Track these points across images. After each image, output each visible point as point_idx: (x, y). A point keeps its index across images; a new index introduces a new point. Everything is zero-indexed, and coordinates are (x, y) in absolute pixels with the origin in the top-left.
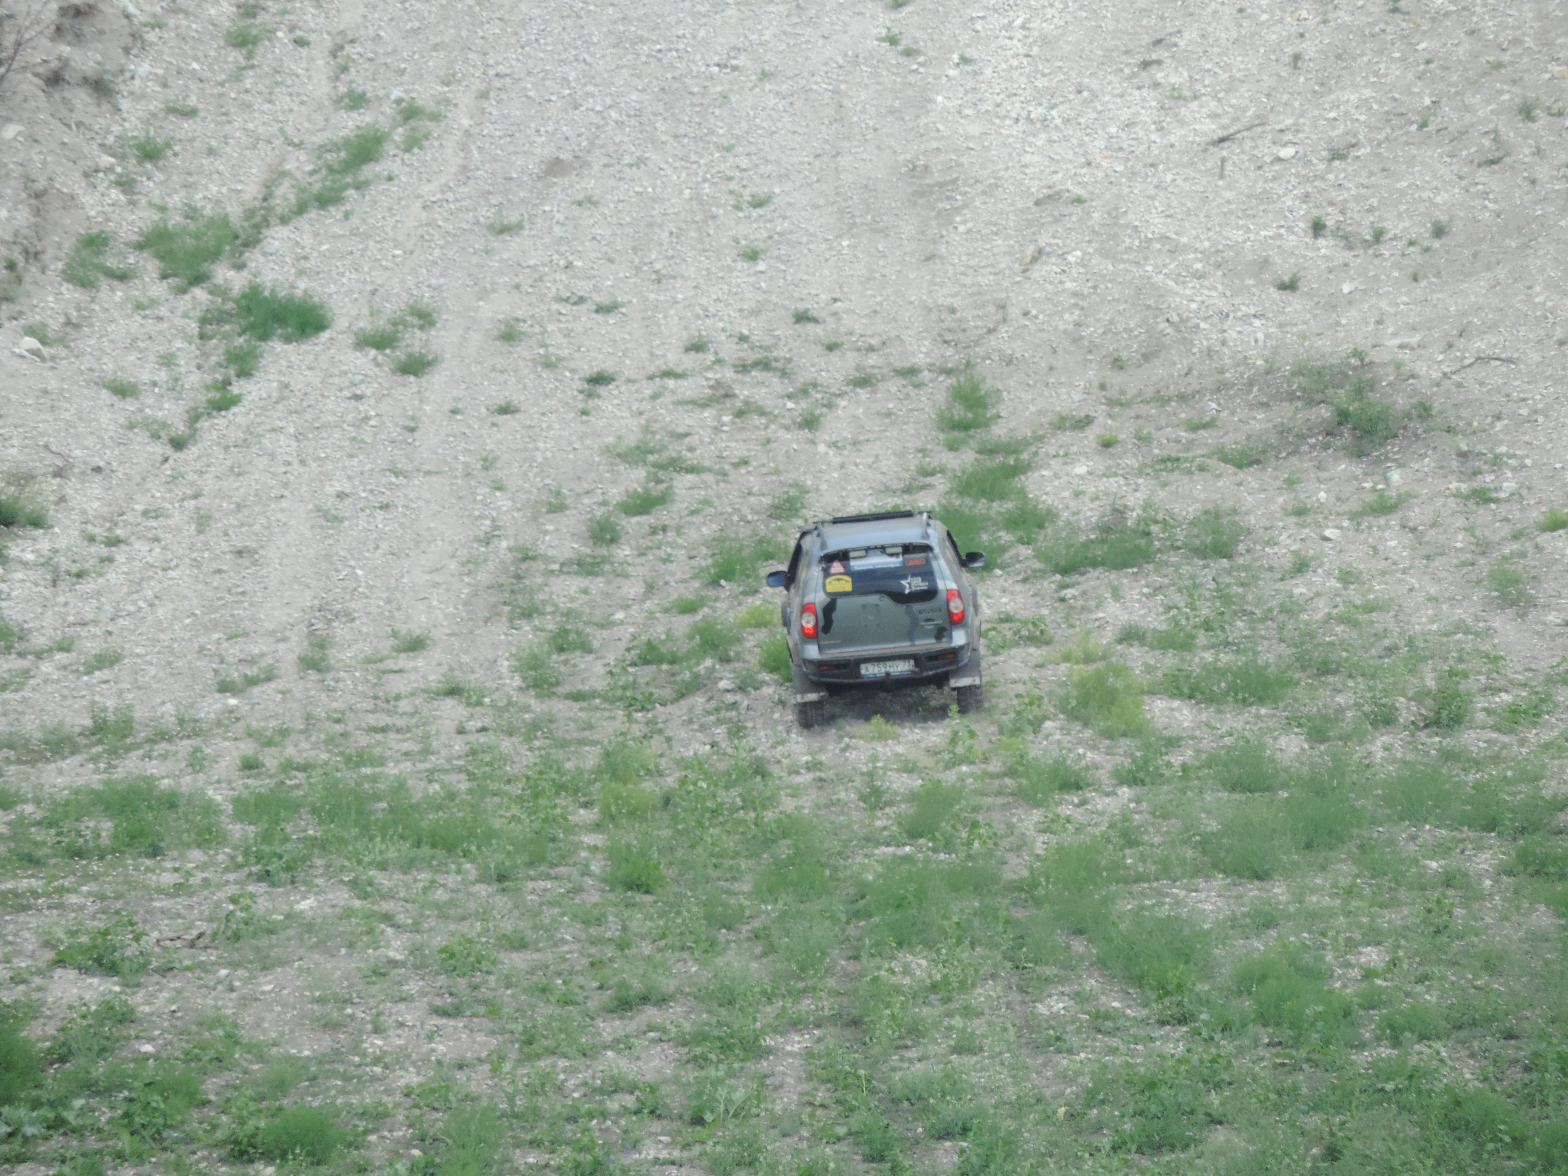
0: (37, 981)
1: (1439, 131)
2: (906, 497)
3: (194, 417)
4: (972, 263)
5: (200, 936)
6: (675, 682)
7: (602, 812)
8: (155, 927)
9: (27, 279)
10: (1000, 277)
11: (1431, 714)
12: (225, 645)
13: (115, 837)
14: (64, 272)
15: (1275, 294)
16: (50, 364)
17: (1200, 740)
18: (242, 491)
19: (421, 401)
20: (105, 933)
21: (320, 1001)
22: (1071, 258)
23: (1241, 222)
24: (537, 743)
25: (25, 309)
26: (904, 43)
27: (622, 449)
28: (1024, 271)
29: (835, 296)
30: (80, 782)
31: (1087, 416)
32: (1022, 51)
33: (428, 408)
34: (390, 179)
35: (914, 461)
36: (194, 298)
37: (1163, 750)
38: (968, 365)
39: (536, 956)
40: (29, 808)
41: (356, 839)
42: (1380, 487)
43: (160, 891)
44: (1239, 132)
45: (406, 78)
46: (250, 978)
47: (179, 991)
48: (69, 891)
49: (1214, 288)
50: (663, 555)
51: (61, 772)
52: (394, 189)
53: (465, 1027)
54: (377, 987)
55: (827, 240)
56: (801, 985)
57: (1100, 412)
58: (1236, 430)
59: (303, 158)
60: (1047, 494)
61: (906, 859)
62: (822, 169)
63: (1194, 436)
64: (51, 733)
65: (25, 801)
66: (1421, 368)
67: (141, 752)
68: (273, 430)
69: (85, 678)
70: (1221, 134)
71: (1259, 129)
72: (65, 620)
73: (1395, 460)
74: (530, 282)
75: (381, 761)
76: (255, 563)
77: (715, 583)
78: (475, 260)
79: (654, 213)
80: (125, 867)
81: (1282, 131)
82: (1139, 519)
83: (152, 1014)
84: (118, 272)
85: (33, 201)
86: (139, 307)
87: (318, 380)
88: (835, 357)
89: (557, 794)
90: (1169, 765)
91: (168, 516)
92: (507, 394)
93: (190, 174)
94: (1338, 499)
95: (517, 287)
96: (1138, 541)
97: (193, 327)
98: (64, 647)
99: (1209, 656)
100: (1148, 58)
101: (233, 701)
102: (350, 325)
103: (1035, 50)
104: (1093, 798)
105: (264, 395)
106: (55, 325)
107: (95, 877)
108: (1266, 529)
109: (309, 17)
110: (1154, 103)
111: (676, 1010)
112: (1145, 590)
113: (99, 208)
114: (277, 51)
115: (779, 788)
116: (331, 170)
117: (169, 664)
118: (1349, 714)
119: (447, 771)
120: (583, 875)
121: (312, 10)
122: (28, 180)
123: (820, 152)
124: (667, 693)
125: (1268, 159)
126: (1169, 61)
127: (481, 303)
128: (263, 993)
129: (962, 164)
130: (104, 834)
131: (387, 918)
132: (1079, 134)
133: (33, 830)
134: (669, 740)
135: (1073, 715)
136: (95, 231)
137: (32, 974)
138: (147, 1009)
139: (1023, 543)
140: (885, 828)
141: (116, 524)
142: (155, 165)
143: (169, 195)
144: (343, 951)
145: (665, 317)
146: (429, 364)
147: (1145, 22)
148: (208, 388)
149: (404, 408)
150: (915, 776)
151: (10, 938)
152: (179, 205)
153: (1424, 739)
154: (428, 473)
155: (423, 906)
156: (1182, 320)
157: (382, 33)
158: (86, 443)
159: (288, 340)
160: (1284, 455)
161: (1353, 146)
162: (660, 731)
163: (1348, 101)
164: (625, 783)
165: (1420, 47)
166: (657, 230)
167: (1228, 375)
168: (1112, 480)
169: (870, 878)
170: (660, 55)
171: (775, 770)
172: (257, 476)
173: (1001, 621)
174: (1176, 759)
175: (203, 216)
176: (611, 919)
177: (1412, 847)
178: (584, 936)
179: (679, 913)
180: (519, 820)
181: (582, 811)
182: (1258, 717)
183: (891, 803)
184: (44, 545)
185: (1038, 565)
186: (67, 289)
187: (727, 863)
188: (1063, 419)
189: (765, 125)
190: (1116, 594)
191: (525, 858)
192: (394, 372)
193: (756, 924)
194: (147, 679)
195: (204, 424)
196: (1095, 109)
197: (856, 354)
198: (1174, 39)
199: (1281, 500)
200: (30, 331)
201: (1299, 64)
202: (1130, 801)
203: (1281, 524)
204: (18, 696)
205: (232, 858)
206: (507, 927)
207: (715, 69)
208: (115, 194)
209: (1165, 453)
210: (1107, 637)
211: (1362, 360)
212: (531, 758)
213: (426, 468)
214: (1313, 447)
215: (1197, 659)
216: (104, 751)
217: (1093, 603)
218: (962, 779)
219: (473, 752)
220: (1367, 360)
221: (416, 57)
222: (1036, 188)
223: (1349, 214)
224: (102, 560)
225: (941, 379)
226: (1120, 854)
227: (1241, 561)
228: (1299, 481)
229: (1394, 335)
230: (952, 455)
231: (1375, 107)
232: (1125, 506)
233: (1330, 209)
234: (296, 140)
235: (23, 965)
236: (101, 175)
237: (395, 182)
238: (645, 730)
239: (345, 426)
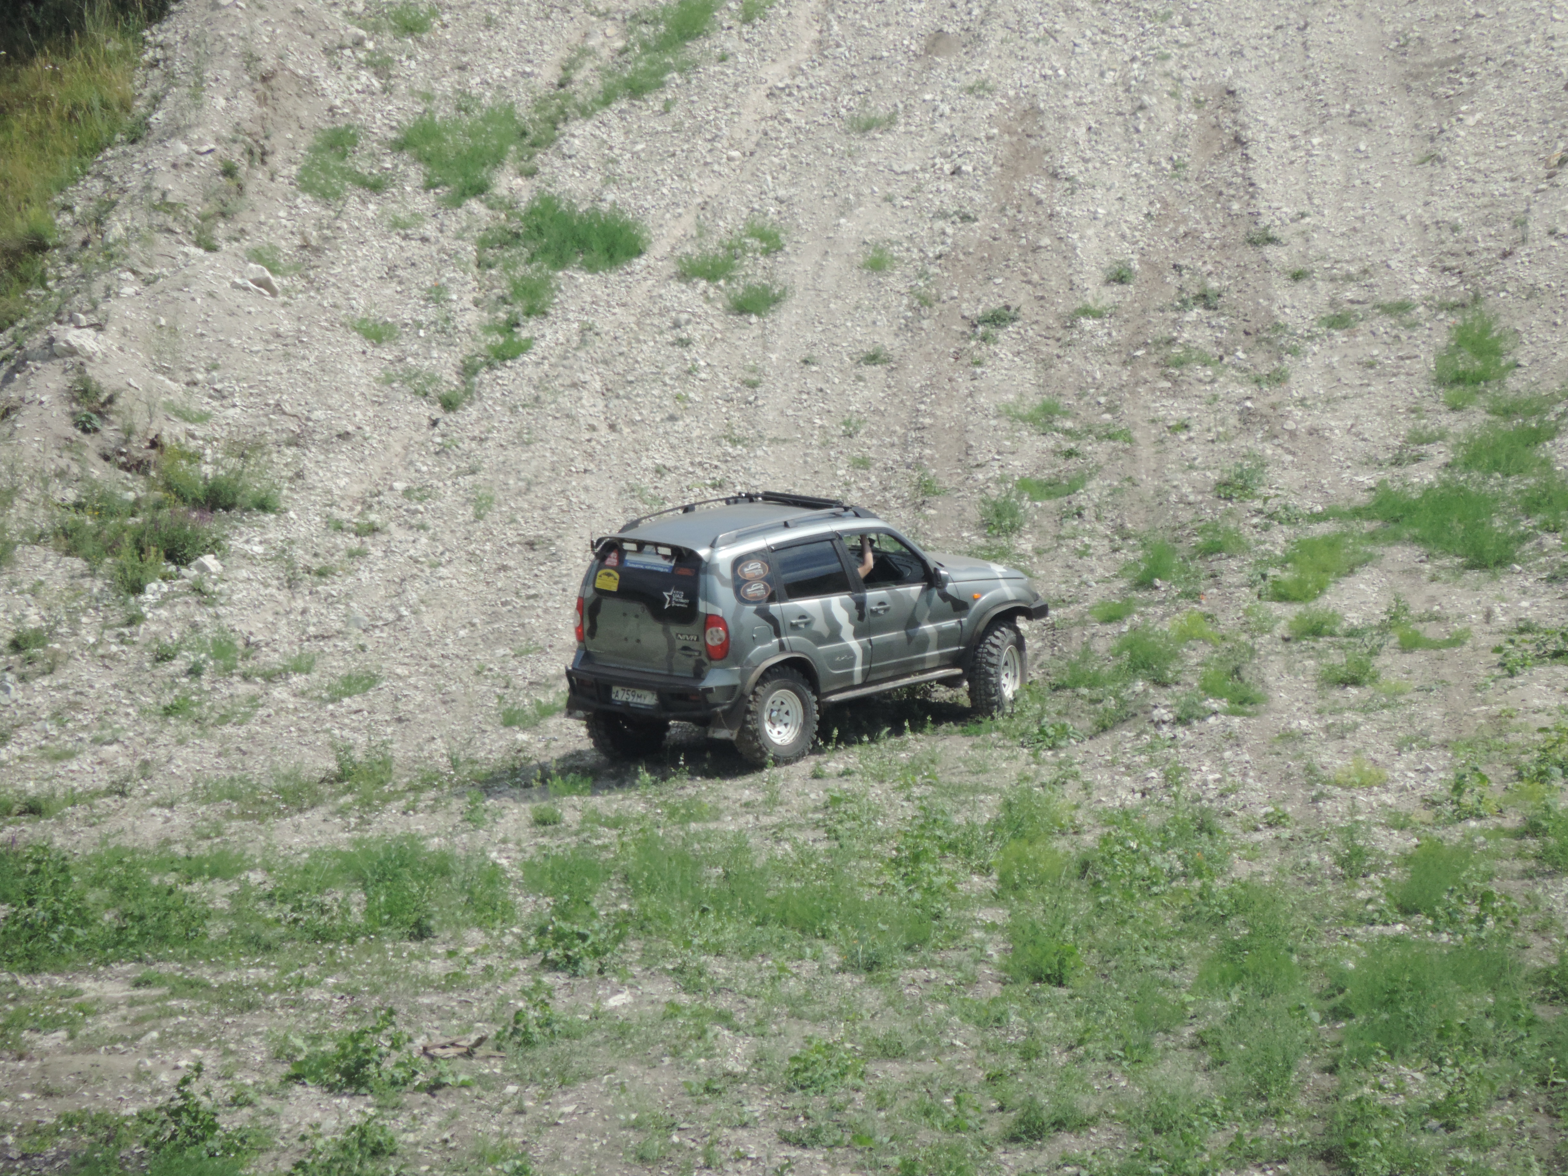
0: (267, 1102)
2: (1395, 470)
3: (468, 370)
4: (1482, 166)
5: (480, 1041)
6: (1096, 712)
7: (1002, 880)
8: (420, 1031)
9: (251, 187)
10: (1518, 183)
12: (513, 663)
13: (369, 913)
14: (299, 178)
16: (282, 298)
18: (534, 463)
19: (765, 348)
20: (355, 1039)
21: (636, 1126)
24: (917, 791)
25: (249, 227)
27: (1023, 410)
28: (1550, 176)
29: (1302, 209)
30: (323, 842)
33: (774, 357)
34: (723, 59)
35: (1405, 425)
36: (469, 213)
38: (1476, 298)
39: (916, 1067)
40: (255, 877)
41: (684, 915)
43: (427, 982)
46: (544, 1096)
47: (454, 1115)
48: (310, 984)
50: (1078, 545)
51: (297, 828)
52: (729, 72)
53: (825, 1160)
54: (711, 1107)
55: (1292, 137)
56: (1262, 1105)
59: (610, 31)
61: (1397, 940)
62: (1285, 45)
64: (287, 778)
65: (252, 868)
67: (403, 803)
68: (574, 385)
69: (330, 707)
72: (304, 632)
74: (905, 192)
75: (716, 814)
76: (554, 557)
77: (1145, 583)
78: (834, 163)
79: (1067, 102)
80: (382, 951)
83: (417, 1144)
84: (370, 179)
85: (259, 86)
86: (396, 224)
87: (633, 319)
88: (1302, 289)
89: (944, 855)
91: (438, 498)
92: (876, 338)
93: (464, 52)
95: (889, 199)
97: (470, 251)
98: (303, 666)
101: (522, 737)
102: (673, 248)
105: (562, 339)
106: (287, 247)
107: (344, 967)
111: (1100, 1136)
113: (346, 96)
115: (1232, 849)
116: (644, 45)
117: (439, 688)
119: (800, 827)
120: (977, 962)
122: (251, 59)
123: (1283, 22)
124: (1087, 723)
127: (842, 221)
128: (562, 1115)
129: (1469, 37)
130: (355, 909)
131: (723, 1018)
133: (262, 904)
134: (1086, 786)
136: (341, 125)
137: (259, 1092)
138: (411, 1138)
139: (1548, 530)
140: (1369, 901)
141: (370, 507)
142: (419, 40)
143: (436, 79)
144: (667, 1060)
145: (1081, 238)
146: (776, 300)
148: (488, 330)
149: (743, 356)
150: (1407, 834)
151: (232, 1046)
152: (450, 92)
154: (775, 440)
155: (771, 1002)
158: (330, 402)
159: (591, 268)
162: (1076, 776)
164: (1031, 842)
166: (1070, 124)
169: (1351, 965)
171: (1227, 826)
172: (553, 444)
173: (1521, 631)
175: (481, 107)
176: (1013, 1018)
178: (978, 1041)
179: (1101, 1013)
180: (893, 891)
181: (975, 879)
183: (1376, 868)
184: (276, 535)
186: (304, 202)
187: (1162, 947)
191: (902, 939)
192: (729, 311)
193: (1200, 1026)
194: (411, 707)
195: (484, 376)
197: (1331, 286)
200: (257, 256)
204: (242, 731)
205: (523, 942)
206: (880, 1030)
208: (365, 76)
212: (909, 810)
213: (770, 434)
216: (355, 801)
218: (1469, 837)
219: (833, 802)
224: (352, 554)
225: (1441, 316)
230: (1454, 416)
234: (601, 8)
235: (249, 1081)
236: (348, 52)
237: (731, 61)
238: (1056, 773)
239: (667, 379)
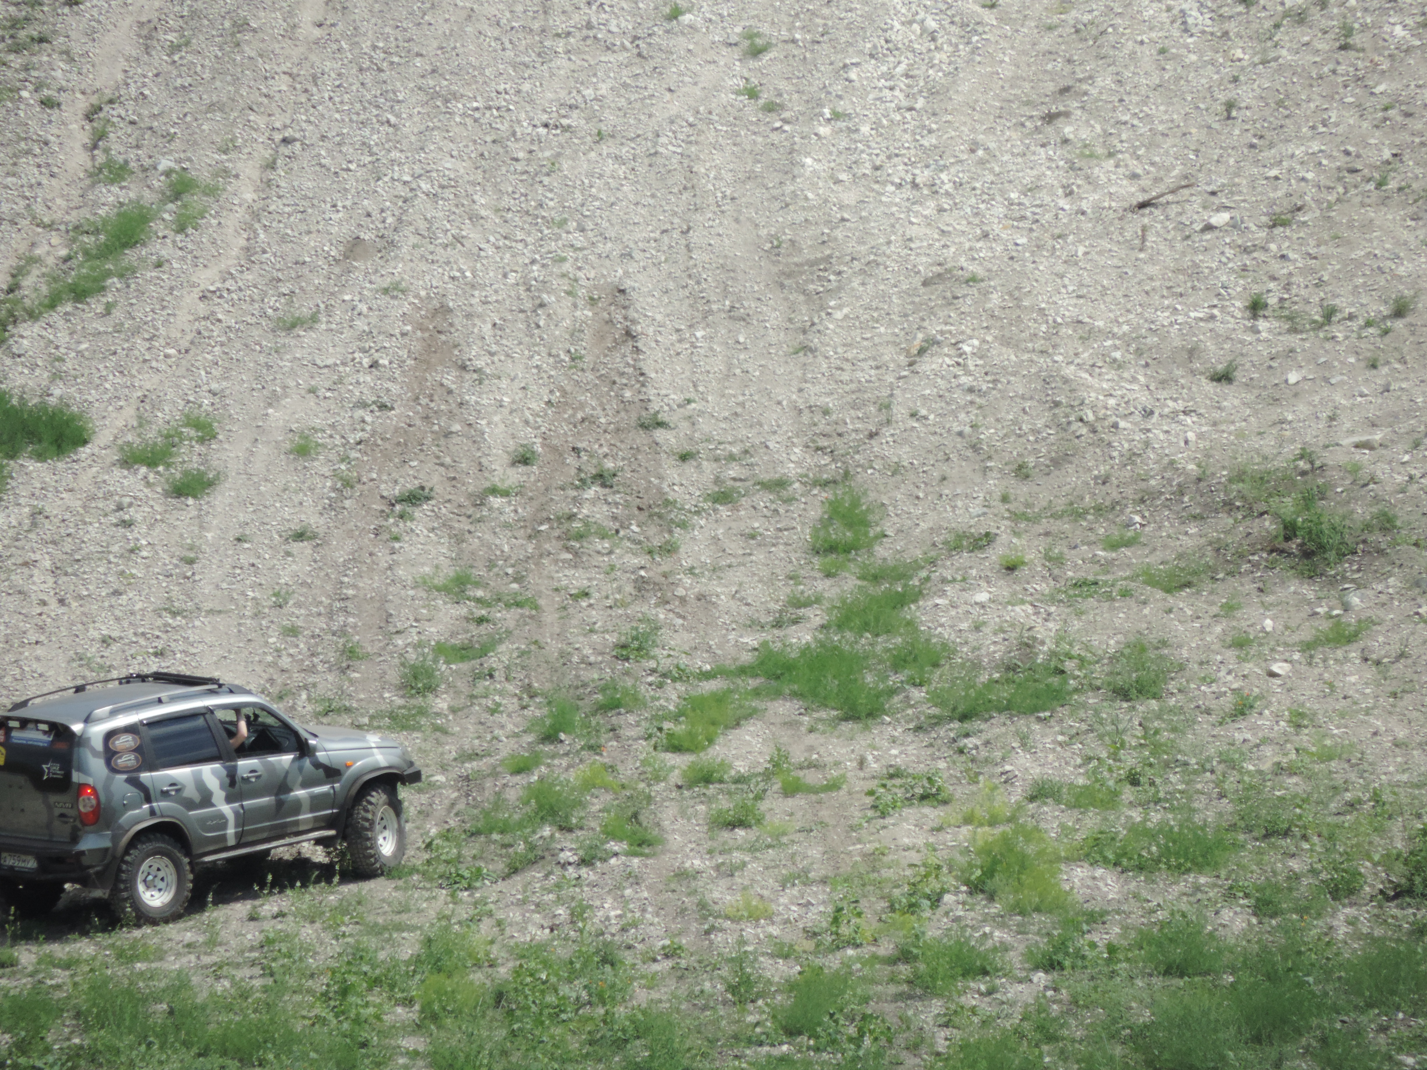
1: (1400, 189)
2: (776, 632)
4: (849, 355)
6: (507, 855)
7: (423, 1011)
10: (883, 371)
11: (1403, 881)
15: (1210, 387)
17: (1128, 915)
19: (201, 527)
22: (967, 349)
23: (1166, 302)
24: (344, 930)
26: (765, 97)
27: (438, 581)
28: (911, 365)
29: (688, 396)
31: (987, 534)
32: (905, 103)
33: (209, 535)
34: (159, 265)
35: (784, 592)
37: (1085, 927)
38: (846, 474)
41: (131, 1048)
42: (1335, 612)
44: (1162, 195)
45: (177, 144)
49: (1134, 380)
50: (490, 703)
52: (165, 277)
55: (678, 331)
57: (1003, 529)
58: (1165, 547)
59: (55, 241)
60: (942, 625)
61: (783, 1059)
62: (670, 247)
63: (1114, 555)
66: (1382, 470)
68: (26, 564)
70: (1141, 198)
71: (1186, 192)
73: (1353, 581)
74: (327, 385)
75: (160, 955)
77: (550, 737)
78: (262, 359)
79: (474, 301)
81: (1213, 193)
82: (1053, 654)
87: (79, 503)
88: (689, 468)
89: (370, 989)
90: (1093, 945)
92: (303, 517)
94: (1287, 628)
95: (312, 391)
96: (1050, 680)
99: (1136, 815)
100: (1054, 110)
102: (116, 438)
103: (920, 103)
104: (1003, 985)
105: (14, 523)
108: (1201, 663)
109: (59, 74)
110: (1061, 163)
112: (1060, 738)
114: (22, 114)
115: (632, 979)
116: (86, 253)
118: (1305, 881)
119: (238, 966)
121: (62, 65)
123: (668, 226)
124: (500, 866)
125: (1198, 227)
126: (1079, 112)
127: (270, 411)
129: (836, 239)
132: (973, 200)
134: (499, 923)
135: (976, 888)
139: (914, 685)
140: (757, 1024)
145: (489, 423)
146: (211, 484)
147: (1049, 67)
149: (181, 536)
150: (791, 962)
153: (1395, 911)
154: (211, 612)
156: (1098, 419)
157: (147, 92)
159: (40, 457)
160: (1221, 576)
161: (1299, 209)
162: (490, 914)
163: (1292, 156)
164: (449, 975)
165: (1378, 90)
166: (476, 321)
167: (1153, 482)
168: (1017, 609)
170: (477, 115)
171: (628, 957)
172: (6, 618)
173: (891, 776)
174: (1100, 938)
177: (1382, 1039)
180: (324, 1022)
181: (399, 1010)
182: (1197, 888)
183: (763, 994)
185: (935, 711)
188: (960, 537)
189: (602, 195)
190: (1024, 741)
192: (168, 494)
196: (991, 170)
197: (715, 465)
198: (1085, 87)
199: (1218, 629)
201: (1234, 113)
202: (1046, 988)
203: (1219, 658)
207: (542, 131)
209: (1081, 575)
210: (1017, 794)
211: (1312, 463)
212: (337, 947)
213: (207, 606)
214: (1256, 565)
215: (1123, 819)
217: (998, 754)
218: (847, 964)
219: (268, 942)
220: (1318, 463)
221: (188, 119)
222: (924, 266)
223: (1294, 290)
225: (815, 492)
226: (1037, 1052)
227: (1172, 702)
228: (1239, 607)
229: (1351, 432)
230: (828, 582)
231: (1325, 162)
232: (1035, 639)
233: (1272, 285)
234: (46, 220)
237: (166, 267)
238: (472, 912)
239: (111, 557)
